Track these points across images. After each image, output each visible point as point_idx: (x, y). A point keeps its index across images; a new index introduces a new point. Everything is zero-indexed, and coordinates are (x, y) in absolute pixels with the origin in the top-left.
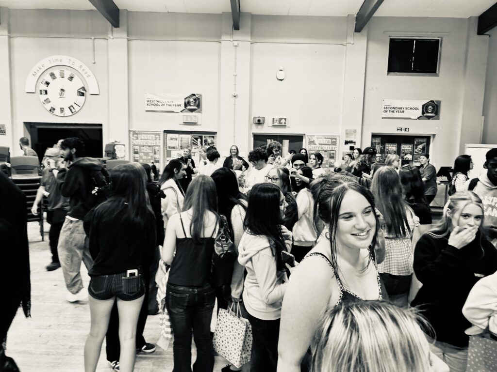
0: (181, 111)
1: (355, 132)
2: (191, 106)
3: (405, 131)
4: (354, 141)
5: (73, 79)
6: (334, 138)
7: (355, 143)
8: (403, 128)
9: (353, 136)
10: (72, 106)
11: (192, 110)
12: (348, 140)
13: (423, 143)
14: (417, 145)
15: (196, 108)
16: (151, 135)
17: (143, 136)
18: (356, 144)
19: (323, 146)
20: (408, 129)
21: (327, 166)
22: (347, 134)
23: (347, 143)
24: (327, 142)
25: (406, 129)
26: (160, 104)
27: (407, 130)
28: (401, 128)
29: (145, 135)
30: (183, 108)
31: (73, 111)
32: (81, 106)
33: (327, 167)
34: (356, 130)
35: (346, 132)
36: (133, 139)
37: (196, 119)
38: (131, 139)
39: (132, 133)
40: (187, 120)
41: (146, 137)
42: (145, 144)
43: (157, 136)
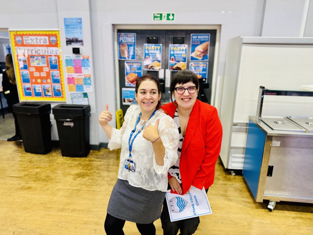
1: (81, 23)
3: (168, 19)
4: (80, 39)
6: (52, 35)
7: (81, 41)
8: (165, 14)
9: (78, 30)
12: (71, 37)
13: (204, 42)
14: (194, 46)
18: (84, 42)
19: (37, 48)
20: (173, 15)
21: (49, 81)
22: (67, 26)
23: (69, 42)
24: (42, 41)
25: (168, 15)
27: (171, 17)
28: (161, 15)
33: (50, 83)
34: (81, 19)
35: (65, 23)
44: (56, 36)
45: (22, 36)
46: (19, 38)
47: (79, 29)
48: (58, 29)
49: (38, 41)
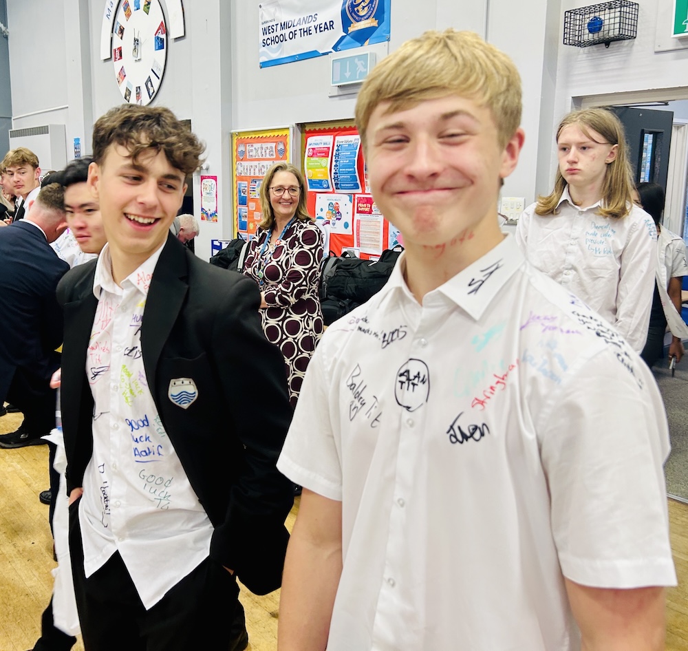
0: (335, 48)
2: (359, 19)
5: (151, 6)
10: (149, 79)
11: (362, 37)
15: (375, 24)
16: (269, 145)
17: (255, 149)
26: (286, 32)
29: (257, 146)
30: (338, 32)
31: (151, 91)
32: (160, 77)
36: (238, 159)
37: (365, 66)
38: (235, 160)
39: (235, 141)
40: (343, 77)
41: (259, 151)
42: (257, 175)
43: (281, 146)
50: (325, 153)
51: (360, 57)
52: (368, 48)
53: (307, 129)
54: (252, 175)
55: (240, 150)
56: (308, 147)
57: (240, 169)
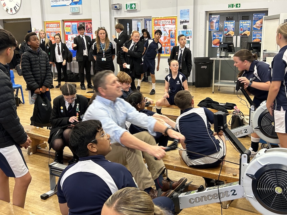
0: (70, 5)
1: (189, 12)
3: (237, 7)
6: (173, 19)
8: (235, 4)
10: (15, 7)
11: (76, 3)
12: (183, 20)
14: (255, 21)
15: (79, 1)
16: (55, 24)
18: (190, 22)
20: (240, 4)
22: (181, 14)
23: (181, 22)
24: (168, 22)
25: (237, 5)
28: (233, 5)
30: (71, 1)
31: (16, 10)
34: (189, 10)
35: (180, 12)
36: (46, 27)
37: (77, 9)
38: (45, 28)
39: (45, 23)
40: (73, 11)
41: (52, 26)
42: (52, 31)
43: (58, 25)
44: (175, 19)
45: (158, 20)
46: (156, 21)
47: (187, 15)
48: (177, 16)
49: (166, 22)
50: (69, 26)
51: (76, 7)
52: (77, 6)
53: (64, 21)
54: (51, 31)
55: (47, 25)
56: (65, 25)
57: (47, 30)
